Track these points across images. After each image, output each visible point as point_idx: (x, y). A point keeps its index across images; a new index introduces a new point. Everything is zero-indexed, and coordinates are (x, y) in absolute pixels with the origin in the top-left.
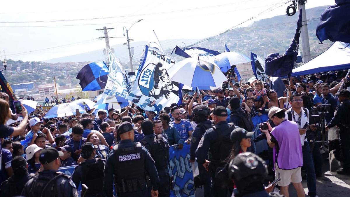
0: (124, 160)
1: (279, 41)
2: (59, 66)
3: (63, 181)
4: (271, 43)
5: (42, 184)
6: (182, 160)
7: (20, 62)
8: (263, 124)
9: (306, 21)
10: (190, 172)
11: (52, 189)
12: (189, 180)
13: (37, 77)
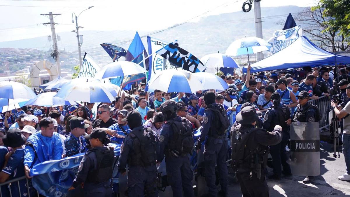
9: (261, 18)
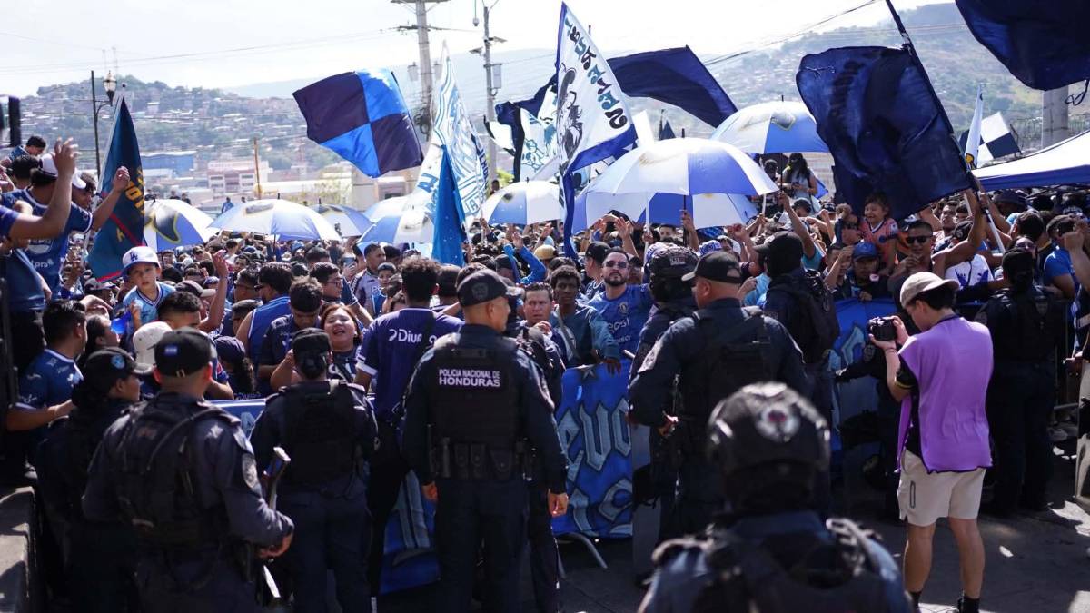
0: (453, 384)
1: (974, 81)
2: (273, 108)
3: (216, 430)
4: (948, 86)
5: (152, 434)
6: (603, 414)
7: (159, 86)
8: (881, 323)
10: (626, 454)
11: (181, 450)
12: (621, 479)
13: (205, 137)
